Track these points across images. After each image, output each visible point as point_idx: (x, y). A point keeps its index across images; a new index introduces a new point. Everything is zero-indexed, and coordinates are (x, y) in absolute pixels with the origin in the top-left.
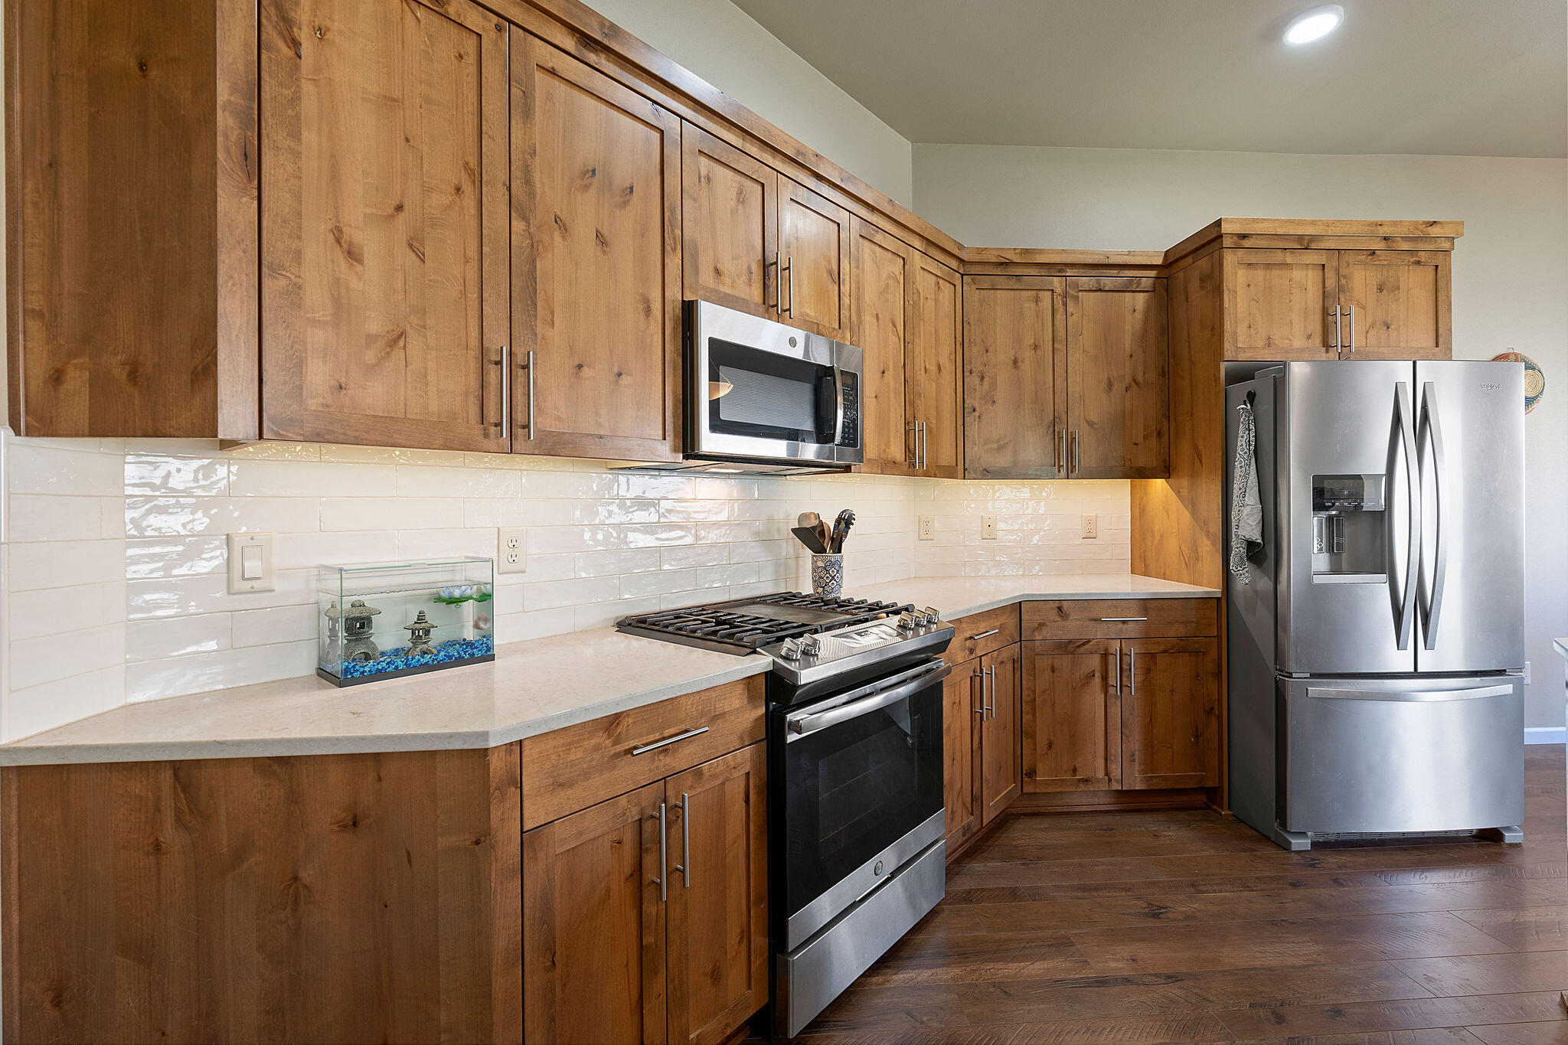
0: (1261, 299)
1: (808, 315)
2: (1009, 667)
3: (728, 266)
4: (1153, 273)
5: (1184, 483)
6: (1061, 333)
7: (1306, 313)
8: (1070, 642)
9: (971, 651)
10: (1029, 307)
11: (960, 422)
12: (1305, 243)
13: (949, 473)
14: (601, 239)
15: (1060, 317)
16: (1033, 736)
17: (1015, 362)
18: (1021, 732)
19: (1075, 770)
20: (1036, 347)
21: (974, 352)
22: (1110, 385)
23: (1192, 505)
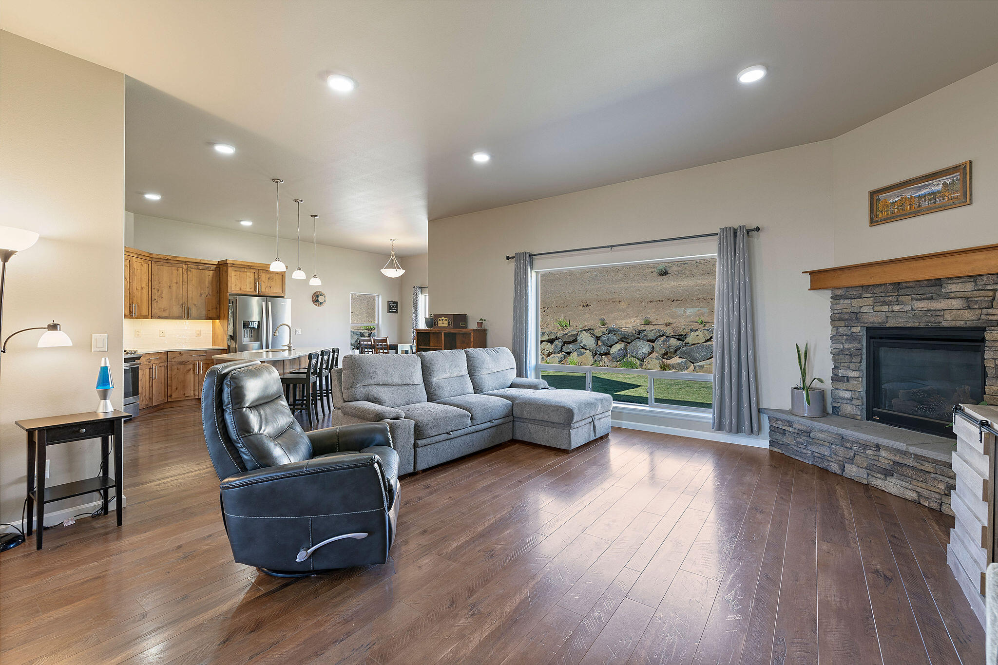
0: (238, 279)
2: (163, 368)
4: (215, 266)
5: (222, 321)
6: (186, 280)
7: (250, 283)
8: (183, 361)
9: (149, 362)
10: (175, 272)
11: (150, 303)
12: (250, 267)
13: (146, 317)
15: (185, 276)
16: (171, 386)
18: (167, 386)
19: (184, 394)
20: (177, 283)
21: (155, 283)
22: (201, 295)
23: (223, 327)
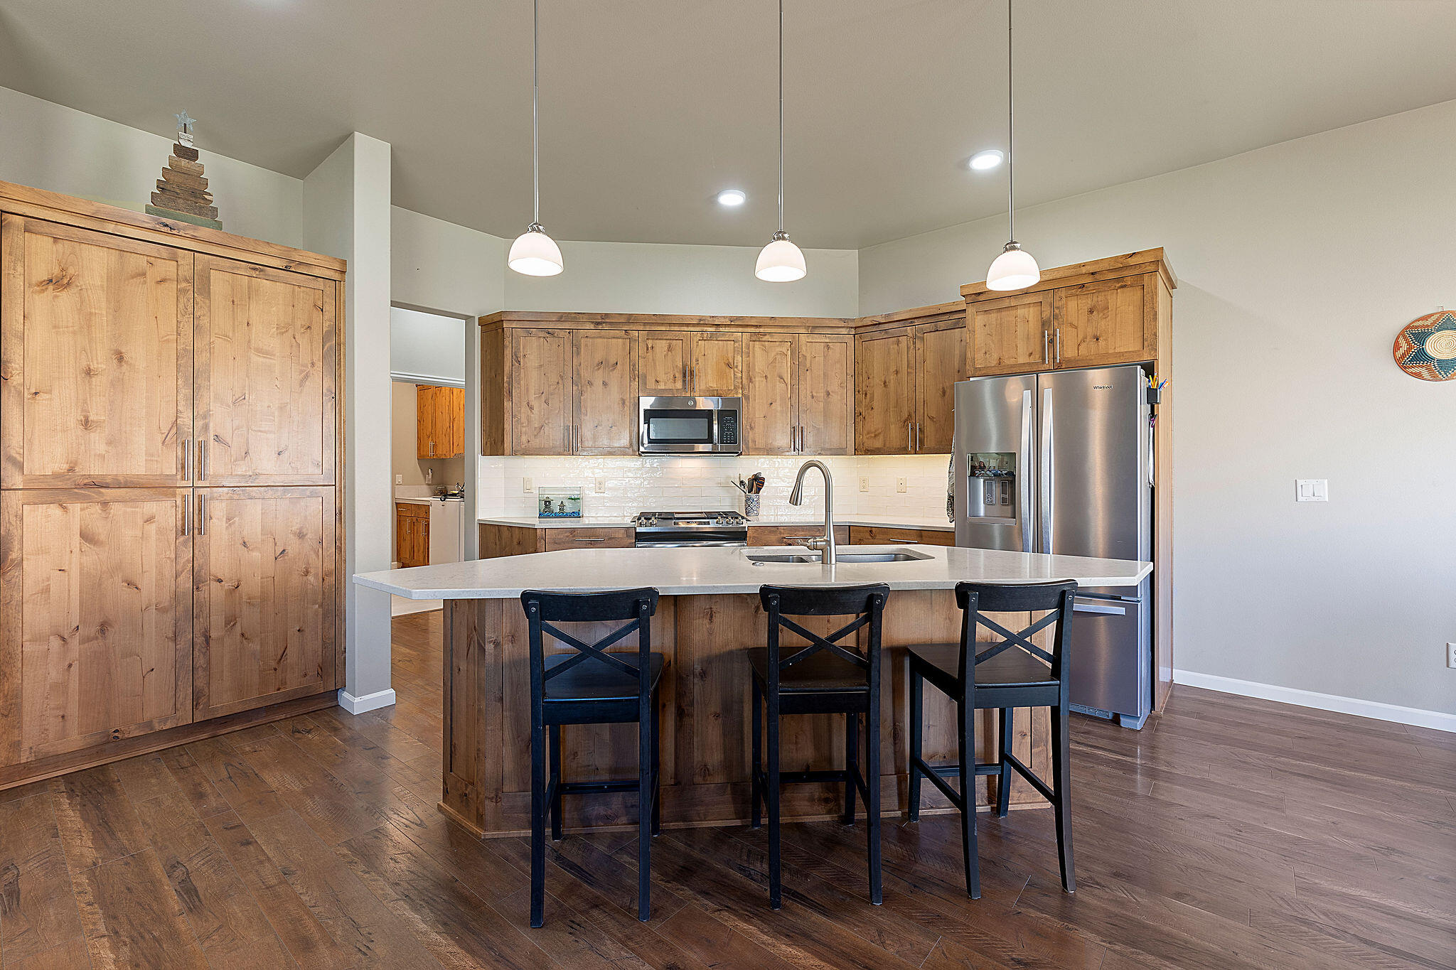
0: (994, 333)
1: (711, 387)
3: (662, 377)
6: (913, 363)
7: (1028, 338)
10: (893, 348)
14: (605, 384)
15: (912, 351)
17: (885, 383)
21: (861, 379)
